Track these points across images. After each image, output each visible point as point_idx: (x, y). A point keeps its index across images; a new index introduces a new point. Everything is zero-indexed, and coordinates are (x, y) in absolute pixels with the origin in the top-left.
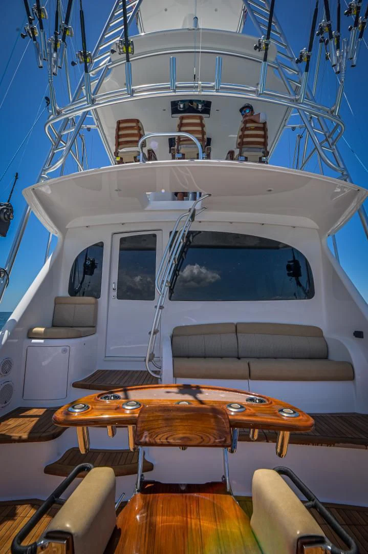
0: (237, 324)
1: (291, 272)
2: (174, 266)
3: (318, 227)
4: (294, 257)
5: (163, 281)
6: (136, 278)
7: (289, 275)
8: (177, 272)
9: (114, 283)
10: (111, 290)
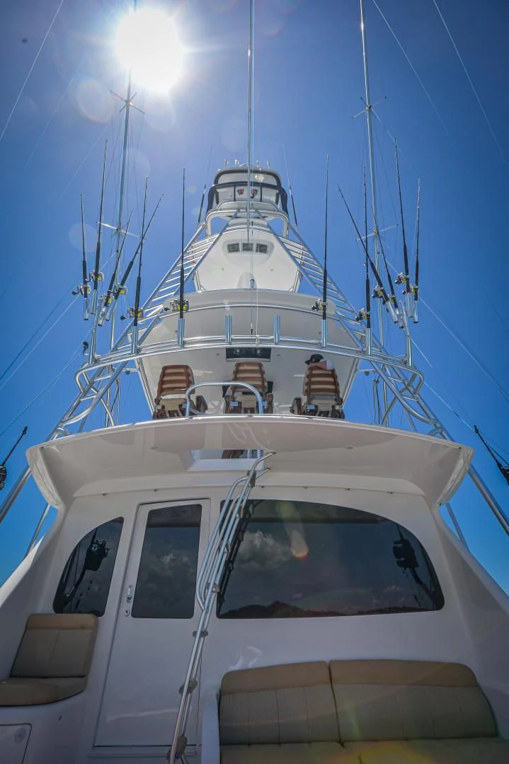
0: (331, 662)
1: (402, 559)
2: (225, 555)
3: (423, 494)
4: (401, 535)
5: (208, 584)
6: (165, 557)
7: (400, 564)
8: (230, 565)
9: (130, 586)
10: (125, 599)
